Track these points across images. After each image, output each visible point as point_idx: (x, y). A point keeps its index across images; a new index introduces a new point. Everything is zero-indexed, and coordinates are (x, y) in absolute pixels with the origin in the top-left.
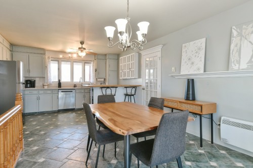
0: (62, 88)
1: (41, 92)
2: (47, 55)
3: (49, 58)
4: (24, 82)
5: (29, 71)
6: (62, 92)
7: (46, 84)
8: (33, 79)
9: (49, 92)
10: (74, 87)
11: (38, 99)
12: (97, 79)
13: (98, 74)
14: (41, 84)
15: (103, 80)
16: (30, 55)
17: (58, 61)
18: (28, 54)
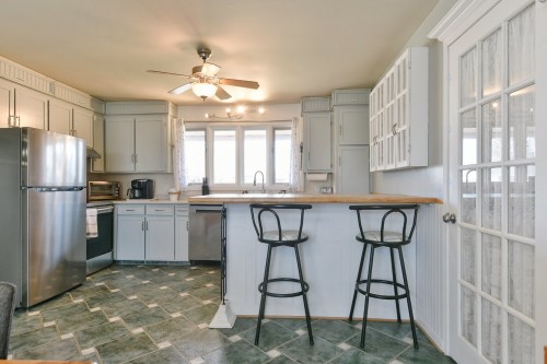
5: (135, 159)
6: (198, 211)
9: (169, 211)
11: (145, 227)
13: (308, 158)
14: (165, 190)
15: (325, 177)
16: (138, 119)
17: (204, 130)
18: (134, 117)
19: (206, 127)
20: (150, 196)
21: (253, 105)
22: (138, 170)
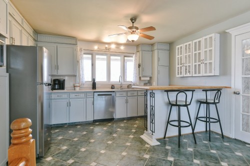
0: (97, 90)
1: (72, 96)
2: (80, 46)
3: (81, 50)
4: (50, 82)
5: (57, 68)
6: (98, 95)
7: (78, 85)
8: (62, 78)
9: (82, 95)
10: (112, 88)
11: (69, 104)
12: (140, 78)
13: (143, 70)
14: (72, 84)
15: (148, 79)
16: (59, 45)
17: (92, 54)
18: (57, 44)
19: (92, 53)
20: (63, 88)
21: (118, 45)
22: (59, 74)
